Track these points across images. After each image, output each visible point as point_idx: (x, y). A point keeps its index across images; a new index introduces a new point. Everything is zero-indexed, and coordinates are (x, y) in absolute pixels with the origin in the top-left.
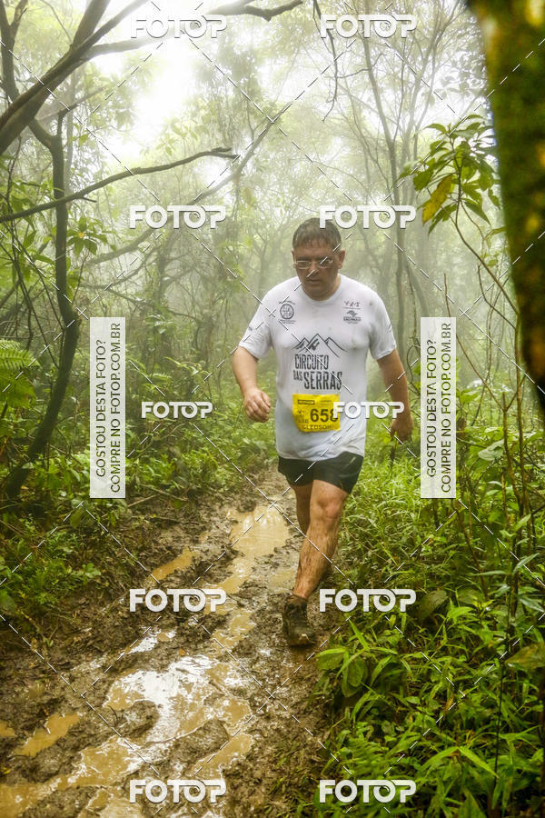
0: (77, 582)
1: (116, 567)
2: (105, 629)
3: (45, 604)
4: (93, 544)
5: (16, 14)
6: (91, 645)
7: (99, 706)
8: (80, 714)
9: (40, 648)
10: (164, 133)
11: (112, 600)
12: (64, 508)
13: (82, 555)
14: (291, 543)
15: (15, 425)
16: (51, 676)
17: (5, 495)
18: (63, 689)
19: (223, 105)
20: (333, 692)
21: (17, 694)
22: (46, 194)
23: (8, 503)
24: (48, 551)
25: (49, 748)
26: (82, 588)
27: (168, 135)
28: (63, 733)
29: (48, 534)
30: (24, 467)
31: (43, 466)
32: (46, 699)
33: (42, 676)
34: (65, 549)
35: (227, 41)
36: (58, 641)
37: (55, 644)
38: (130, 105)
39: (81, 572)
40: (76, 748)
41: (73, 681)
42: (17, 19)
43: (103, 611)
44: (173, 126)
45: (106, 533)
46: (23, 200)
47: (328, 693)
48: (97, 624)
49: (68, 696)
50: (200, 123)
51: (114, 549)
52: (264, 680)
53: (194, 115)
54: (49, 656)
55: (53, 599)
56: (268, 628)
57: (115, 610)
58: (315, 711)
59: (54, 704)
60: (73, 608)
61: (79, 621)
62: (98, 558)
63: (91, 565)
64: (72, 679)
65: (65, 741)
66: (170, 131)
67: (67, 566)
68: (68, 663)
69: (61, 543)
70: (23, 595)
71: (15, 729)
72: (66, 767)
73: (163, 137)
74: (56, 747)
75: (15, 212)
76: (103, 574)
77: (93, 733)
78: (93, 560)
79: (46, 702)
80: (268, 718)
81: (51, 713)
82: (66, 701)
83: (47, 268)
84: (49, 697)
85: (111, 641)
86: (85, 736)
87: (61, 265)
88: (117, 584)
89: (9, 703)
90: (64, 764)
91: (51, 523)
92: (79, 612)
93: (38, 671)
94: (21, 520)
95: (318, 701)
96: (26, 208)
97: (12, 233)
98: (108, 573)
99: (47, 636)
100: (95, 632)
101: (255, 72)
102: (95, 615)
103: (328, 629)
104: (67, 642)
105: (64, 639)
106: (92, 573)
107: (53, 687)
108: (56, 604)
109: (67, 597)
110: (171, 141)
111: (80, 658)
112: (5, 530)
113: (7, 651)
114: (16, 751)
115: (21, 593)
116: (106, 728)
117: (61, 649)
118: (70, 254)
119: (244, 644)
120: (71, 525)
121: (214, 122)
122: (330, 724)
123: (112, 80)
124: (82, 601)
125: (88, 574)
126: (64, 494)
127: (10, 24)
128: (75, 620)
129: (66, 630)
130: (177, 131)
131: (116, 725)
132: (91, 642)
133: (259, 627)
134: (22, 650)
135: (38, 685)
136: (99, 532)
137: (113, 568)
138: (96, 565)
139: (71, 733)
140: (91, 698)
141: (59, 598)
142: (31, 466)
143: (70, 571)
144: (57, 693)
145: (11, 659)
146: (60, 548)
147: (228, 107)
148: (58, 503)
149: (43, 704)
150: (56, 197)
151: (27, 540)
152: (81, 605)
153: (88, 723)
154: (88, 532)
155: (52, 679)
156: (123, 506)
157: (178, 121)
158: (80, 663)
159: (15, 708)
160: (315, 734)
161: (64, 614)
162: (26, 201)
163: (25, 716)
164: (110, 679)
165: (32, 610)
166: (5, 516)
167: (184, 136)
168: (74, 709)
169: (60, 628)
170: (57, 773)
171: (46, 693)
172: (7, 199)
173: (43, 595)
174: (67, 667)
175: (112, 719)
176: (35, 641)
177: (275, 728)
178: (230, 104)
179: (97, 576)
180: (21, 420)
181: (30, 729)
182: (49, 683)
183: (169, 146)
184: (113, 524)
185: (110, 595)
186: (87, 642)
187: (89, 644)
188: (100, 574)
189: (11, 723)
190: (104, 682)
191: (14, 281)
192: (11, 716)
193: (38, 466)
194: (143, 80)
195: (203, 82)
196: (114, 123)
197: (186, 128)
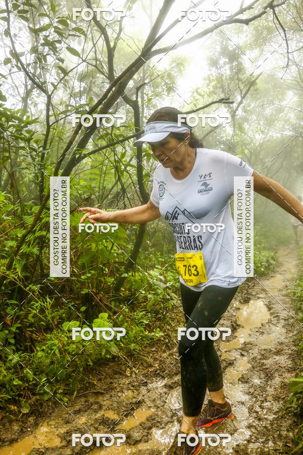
0: (151, 339)
1: (172, 331)
2: (166, 365)
3: (134, 350)
4: (159, 319)
5: (115, 42)
6: (158, 374)
7: (163, 406)
8: (153, 410)
9: (131, 373)
10: (192, 96)
11: (170, 350)
12: (143, 300)
13: (153, 325)
14: (271, 321)
15: (117, 254)
16: (136, 388)
17: (112, 292)
18: (143, 396)
19: (224, 78)
20: (299, 406)
21: (119, 397)
22: (131, 131)
23: (114, 296)
24: (135, 322)
25: (136, 427)
26: (154, 342)
27: (194, 97)
28: (143, 419)
29: (135, 313)
30: (122, 276)
31: (132, 276)
32: (134, 400)
33: (132, 388)
34: (145, 321)
35: (224, 43)
36: (140, 370)
37: (139, 371)
38: (173, 83)
39: (153, 334)
40: (150, 428)
41: (149, 392)
42: (115, 44)
43: (165, 355)
44: (197, 92)
45: (166, 313)
46: (119, 135)
47: (296, 407)
48: (162, 362)
49: (146, 400)
50: (212, 89)
51: (171, 322)
52: (256, 397)
53: (208, 85)
54: (136, 378)
55: (138, 347)
56: (258, 368)
57: (171, 355)
58: (288, 417)
59: (139, 404)
60: (149, 353)
61: (152, 360)
62: (162, 327)
63: (158, 329)
64: (149, 391)
65: (145, 424)
66: (195, 94)
67: (145, 330)
68: (146, 382)
69: (142, 318)
70: (122, 345)
71: (119, 415)
72: (145, 438)
73: (192, 98)
74: (140, 426)
75: (115, 141)
76: (165, 335)
77: (159, 420)
78: (159, 327)
79: (134, 402)
80: (260, 419)
81: (137, 408)
82: (145, 403)
83: (133, 171)
84: (136, 400)
85: (170, 371)
86: (155, 422)
87: (140, 168)
88: (172, 341)
89: (115, 401)
90: (144, 436)
91: (137, 308)
92: (152, 355)
93: (130, 386)
94: (121, 306)
95: (289, 411)
96: (121, 139)
97: (114, 152)
98: (168, 335)
99: (135, 367)
100: (161, 366)
101: (241, 58)
102: (161, 357)
103: (294, 370)
104: (146, 371)
105: (144, 370)
106: (159, 334)
107: (138, 395)
108: (139, 350)
109: (145, 347)
110: (196, 100)
111: (153, 380)
112: (113, 310)
113: (114, 374)
114: (119, 427)
115: (121, 343)
116: (167, 418)
117: (143, 374)
118: (144, 162)
119: (245, 376)
120: (147, 309)
121: (220, 88)
122: (297, 425)
123: (164, 71)
124: (154, 349)
125: (157, 335)
126: (144, 292)
127: (112, 47)
128: (150, 360)
129: (145, 365)
130: (200, 94)
131: (172, 417)
132: (158, 371)
133: (253, 367)
134: (122, 374)
135: (129, 394)
136: (162, 313)
137: (170, 332)
138: (161, 330)
139: (148, 420)
140: (159, 402)
141: (141, 347)
142: (126, 275)
143: (147, 333)
144: (140, 398)
145: (116, 378)
146: (141, 321)
147: (226, 79)
148: (140, 297)
149: (133, 403)
150: (136, 132)
151: (124, 316)
152: (153, 351)
153: (157, 415)
154: (157, 313)
155: (137, 390)
156: (175, 298)
157: (199, 88)
158: (152, 383)
159: (118, 404)
160: (288, 431)
161: (144, 356)
162: (121, 135)
163: (124, 409)
164: (169, 392)
165: (127, 352)
166: (113, 303)
167: (203, 96)
168: (150, 407)
169: (142, 363)
170: (140, 441)
171: (134, 398)
172: (111, 135)
173: (133, 345)
174: (145, 384)
175: (170, 414)
176: (129, 369)
177: (264, 425)
178: (228, 77)
179: (162, 336)
180: (120, 251)
181: (126, 416)
182: (136, 392)
183: (195, 103)
184: (170, 308)
185: (168, 346)
186: (156, 371)
187: (157, 372)
188: (163, 335)
189: (116, 412)
190: (166, 393)
191: (115, 179)
192: (116, 408)
193: (130, 276)
194: (180, 69)
195: (213, 67)
196: (166, 93)
197: (204, 92)
